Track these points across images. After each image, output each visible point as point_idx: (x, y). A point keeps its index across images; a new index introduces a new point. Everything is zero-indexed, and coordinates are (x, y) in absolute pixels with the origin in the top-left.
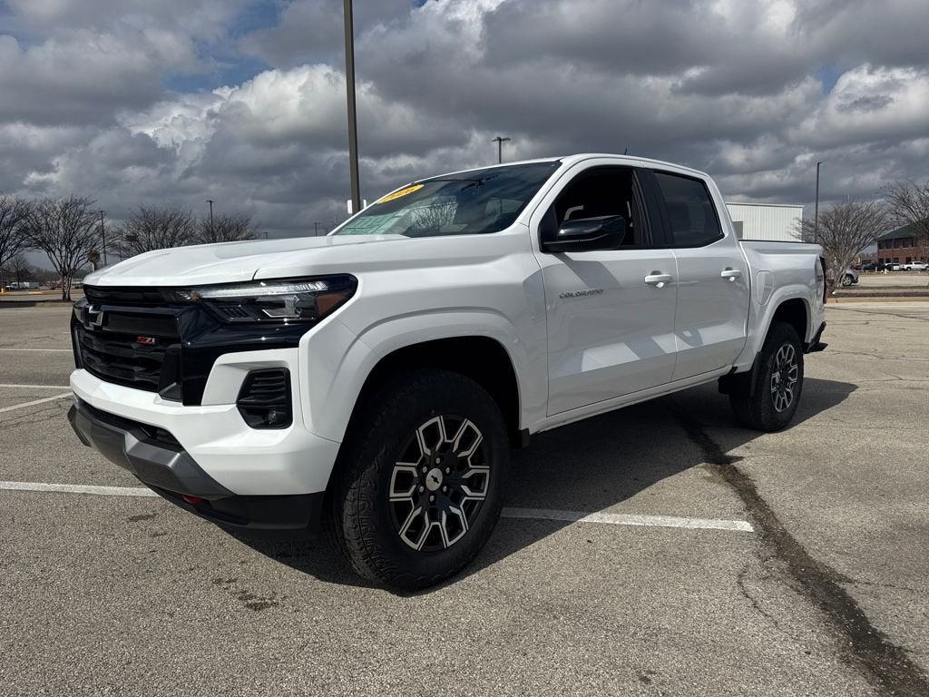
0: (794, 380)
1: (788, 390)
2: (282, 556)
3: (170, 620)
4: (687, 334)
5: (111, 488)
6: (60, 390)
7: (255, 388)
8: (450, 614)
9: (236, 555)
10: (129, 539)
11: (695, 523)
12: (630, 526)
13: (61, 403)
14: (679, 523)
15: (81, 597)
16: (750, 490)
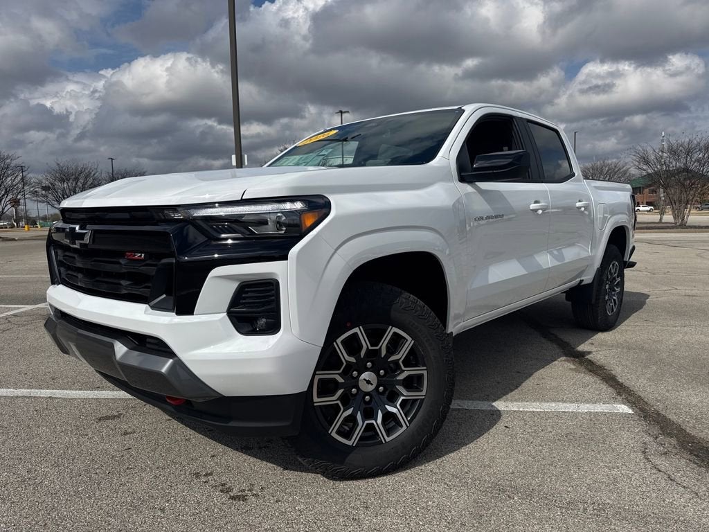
0: (618, 290)
1: (615, 298)
2: (246, 449)
3: (162, 515)
4: (555, 252)
5: (74, 392)
6: (7, 308)
7: (245, 298)
8: (417, 498)
9: (205, 449)
10: (102, 437)
11: (585, 408)
12: (533, 412)
13: (10, 319)
14: (571, 407)
15: (71, 496)
16: (612, 378)
